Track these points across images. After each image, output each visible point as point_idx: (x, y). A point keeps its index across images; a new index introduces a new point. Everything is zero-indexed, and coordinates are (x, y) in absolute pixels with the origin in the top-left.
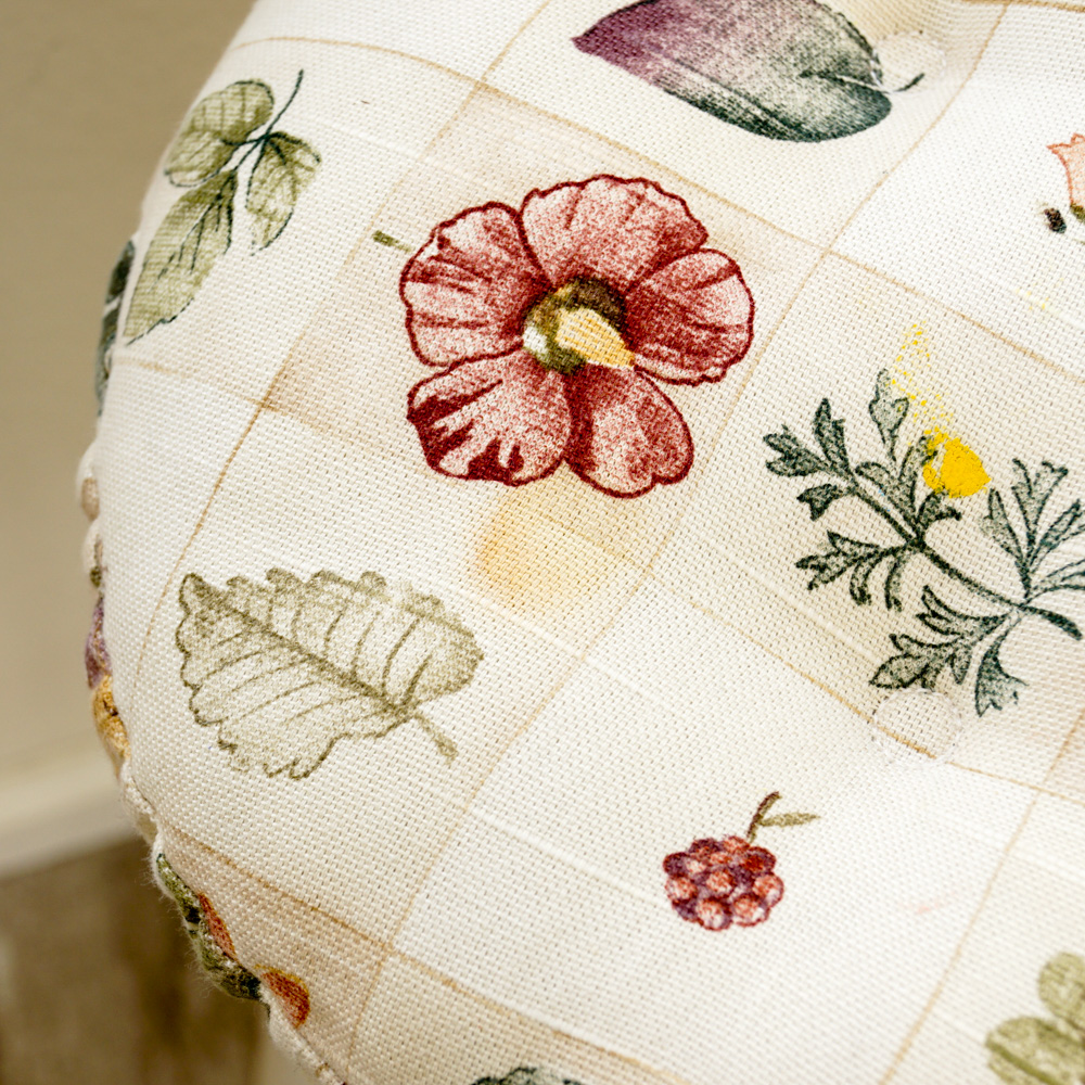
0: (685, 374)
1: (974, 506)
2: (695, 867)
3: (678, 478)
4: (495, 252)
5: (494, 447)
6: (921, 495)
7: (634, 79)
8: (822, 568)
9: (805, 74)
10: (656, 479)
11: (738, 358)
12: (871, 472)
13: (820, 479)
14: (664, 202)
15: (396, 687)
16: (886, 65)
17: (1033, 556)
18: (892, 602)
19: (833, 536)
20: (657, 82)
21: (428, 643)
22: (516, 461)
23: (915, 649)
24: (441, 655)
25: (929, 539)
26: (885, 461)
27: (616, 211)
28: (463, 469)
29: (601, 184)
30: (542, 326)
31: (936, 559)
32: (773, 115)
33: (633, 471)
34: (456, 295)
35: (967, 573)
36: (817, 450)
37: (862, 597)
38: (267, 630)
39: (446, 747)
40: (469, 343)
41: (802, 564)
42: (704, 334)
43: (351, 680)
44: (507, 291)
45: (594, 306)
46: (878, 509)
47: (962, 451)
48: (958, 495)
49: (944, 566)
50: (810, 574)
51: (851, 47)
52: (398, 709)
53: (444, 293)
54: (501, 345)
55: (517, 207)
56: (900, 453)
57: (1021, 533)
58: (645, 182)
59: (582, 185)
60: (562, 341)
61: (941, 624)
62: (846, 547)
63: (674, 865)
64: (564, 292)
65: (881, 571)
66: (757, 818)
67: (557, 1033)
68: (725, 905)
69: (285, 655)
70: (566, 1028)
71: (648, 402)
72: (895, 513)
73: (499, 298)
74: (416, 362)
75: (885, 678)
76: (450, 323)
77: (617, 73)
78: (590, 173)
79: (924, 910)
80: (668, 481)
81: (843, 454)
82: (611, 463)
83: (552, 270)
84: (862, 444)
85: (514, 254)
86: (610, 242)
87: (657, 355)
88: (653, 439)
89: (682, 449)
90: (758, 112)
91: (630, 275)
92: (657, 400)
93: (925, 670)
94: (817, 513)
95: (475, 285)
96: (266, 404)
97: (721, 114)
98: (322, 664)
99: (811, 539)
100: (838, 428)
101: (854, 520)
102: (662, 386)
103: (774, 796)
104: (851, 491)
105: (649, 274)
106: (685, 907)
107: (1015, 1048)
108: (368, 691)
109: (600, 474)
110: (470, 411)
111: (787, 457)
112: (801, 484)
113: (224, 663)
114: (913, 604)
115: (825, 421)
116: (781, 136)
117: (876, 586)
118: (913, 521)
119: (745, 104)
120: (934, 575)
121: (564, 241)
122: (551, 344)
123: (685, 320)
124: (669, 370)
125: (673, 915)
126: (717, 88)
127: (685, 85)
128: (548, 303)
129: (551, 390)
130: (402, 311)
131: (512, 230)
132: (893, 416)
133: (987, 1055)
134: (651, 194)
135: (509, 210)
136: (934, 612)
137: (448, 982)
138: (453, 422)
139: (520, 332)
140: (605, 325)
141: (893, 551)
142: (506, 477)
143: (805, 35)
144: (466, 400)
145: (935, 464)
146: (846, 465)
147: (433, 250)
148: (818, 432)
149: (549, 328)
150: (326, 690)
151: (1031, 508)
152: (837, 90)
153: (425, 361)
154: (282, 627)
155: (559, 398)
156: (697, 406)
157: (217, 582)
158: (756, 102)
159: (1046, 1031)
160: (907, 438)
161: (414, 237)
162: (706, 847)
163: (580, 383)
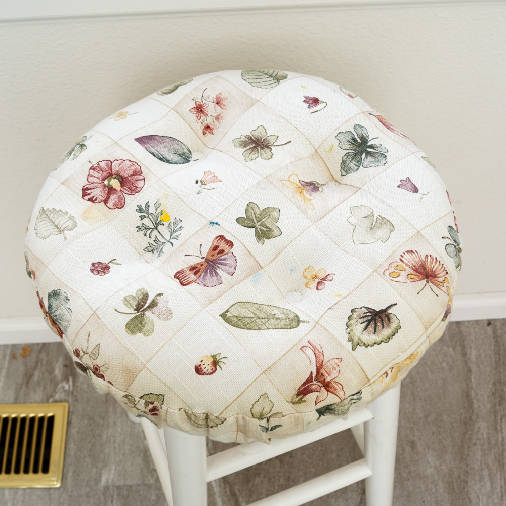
0: (128, 193)
1: (167, 224)
2: (97, 265)
3: (121, 208)
4: (106, 167)
5: (93, 197)
6: (159, 220)
7: (142, 147)
8: (140, 229)
9: (174, 153)
10: (117, 208)
11: (138, 192)
12: (152, 214)
13: (144, 214)
14: (137, 166)
15: (62, 228)
16: (193, 156)
17: (173, 233)
18: (150, 237)
19: (143, 224)
20: (145, 148)
21: (70, 223)
22: (96, 200)
23: (152, 246)
24: (71, 225)
25: (158, 228)
26: (154, 213)
27: (128, 166)
28: (87, 199)
29: (128, 161)
30: (108, 180)
31: (159, 231)
32: (165, 158)
33: (114, 206)
34: (97, 173)
35: (163, 234)
36: (144, 209)
37: (145, 235)
38: (49, 217)
39: (65, 238)
40: (96, 180)
41: (137, 227)
42: (134, 188)
43: (56, 226)
44: (105, 174)
45: (118, 179)
46: (151, 221)
47: (167, 214)
48: (165, 221)
49: (160, 233)
50: (138, 229)
51: (187, 152)
52: (61, 231)
53: (95, 172)
54: (101, 182)
55: (112, 161)
56: (157, 212)
57: (172, 230)
58: (135, 163)
59: (124, 161)
60: (110, 183)
61: (157, 242)
62: (145, 226)
63: (93, 264)
64: (114, 176)
65: (149, 231)
66: (111, 262)
67: (66, 284)
68: (98, 272)
69: (49, 221)
70: (67, 284)
71: (120, 196)
72: (154, 222)
73: (103, 175)
74: (87, 181)
75: (146, 250)
76: (94, 177)
77: (140, 145)
78: (126, 159)
79: (127, 279)
80: (119, 208)
81: (148, 211)
82: (111, 203)
83: (113, 172)
84: (152, 210)
85: (109, 168)
86: (125, 170)
87: (125, 189)
88: (119, 201)
89: (123, 204)
90: (162, 157)
91: (126, 176)
92: (122, 196)
93: (153, 250)
94: (141, 219)
95: (100, 172)
96: (62, 184)
97: (155, 156)
98: (53, 223)
99: (139, 223)
100: (149, 206)
101: (147, 222)
102: (124, 194)
103: (115, 259)
104: (148, 217)
105: (129, 176)
106: (92, 271)
107: (128, 299)
108: (58, 228)
109: (108, 205)
110: (92, 191)
111: (140, 209)
112: (140, 214)
113: (41, 221)
114: (153, 238)
115: (147, 205)
116: (164, 161)
117: (148, 234)
118: (157, 224)
119: (160, 155)
120: (158, 234)
121: (117, 168)
122: (109, 183)
123: (132, 185)
124: (126, 192)
125: (90, 271)
126: (156, 151)
127: (150, 150)
128: (111, 177)
129: (106, 190)
130: (88, 173)
131: (110, 165)
132: (158, 206)
133: (123, 299)
134: (136, 165)
135: (111, 162)
136: (156, 240)
137: (53, 274)
138: (88, 192)
139: (104, 180)
140: (119, 183)
141: (152, 228)
142: (93, 202)
143: (178, 147)
144: (92, 189)
145: (162, 215)
146: (148, 213)
147: (96, 165)
148: (146, 206)
149: (109, 181)
150: (53, 227)
151: (175, 226)
152: (180, 158)
153: (88, 182)
154: (51, 217)
155: (106, 192)
156: (128, 198)
157: (45, 209)
158: (162, 155)
159: (134, 297)
160: (159, 210)
161: (94, 163)
162: (100, 263)
163: (111, 190)
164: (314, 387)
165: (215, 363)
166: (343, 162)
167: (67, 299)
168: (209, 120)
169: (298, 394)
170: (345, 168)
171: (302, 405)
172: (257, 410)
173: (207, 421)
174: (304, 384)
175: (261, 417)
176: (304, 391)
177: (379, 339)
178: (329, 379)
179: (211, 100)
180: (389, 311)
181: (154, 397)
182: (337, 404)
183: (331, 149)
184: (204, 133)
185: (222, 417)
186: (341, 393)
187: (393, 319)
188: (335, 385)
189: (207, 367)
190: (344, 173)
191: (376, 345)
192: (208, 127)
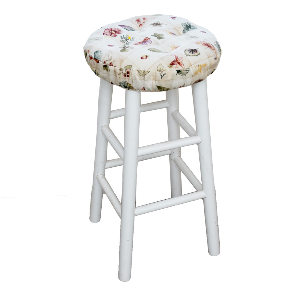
1: (130, 39)
7: (121, 27)
17: (132, 41)
22: (107, 35)
24: (100, 39)
28: (105, 35)
32: (127, 30)
33: (113, 36)
37: (123, 43)
39: (99, 41)
42: (119, 33)
47: (130, 37)
49: (128, 42)
58: (119, 29)
59: (116, 28)
64: (113, 31)
66: (113, 45)
67: (100, 49)
76: (107, 31)
80: (115, 37)
85: (111, 29)
86: (116, 30)
99: (121, 40)
101: (124, 39)
102: (116, 34)
103: (115, 45)
107: (120, 48)
108: (97, 39)
109: (111, 36)
111: (121, 37)
114: (126, 43)
115: (124, 36)
117: (124, 42)
118: (127, 40)
125: (107, 46)
127: (124, 28)
130: (104, 30)
137: (96, 47)
139: (110, 32)
143: (131, 28)
145: (128, 38)
147: (107, 29)
150: (95, 40)
151: (132, 39)
153: (105, 32)
159: (122, 47)
160: (127, 36)
162: (110, 45)
163: (112, 33)
164: (175, 63)
165: (146, 57)
166: (184, 31)
167: (101, 51)
168: (141, 23)
169: (171, 65)
170: (184, 32)
171: (172, 68)
172: (159, 69)
173: (144, 73)
174: (172, 62)
175: (160, 71)
176: (172, 64)
177: (194, 55)
178: (179, 62)
179: (142, 18)
180: (197, 50)
181: (128, 67)
182: (182, 70)
183: (180, 27)
184: (140, 26)
185: (149, 71)
186: (183, 66)
187: (198, 51)
188: (181, 63)
189: (144, 57)
190: (184, 33)
191: (193, 56)
192: (141, 25)
